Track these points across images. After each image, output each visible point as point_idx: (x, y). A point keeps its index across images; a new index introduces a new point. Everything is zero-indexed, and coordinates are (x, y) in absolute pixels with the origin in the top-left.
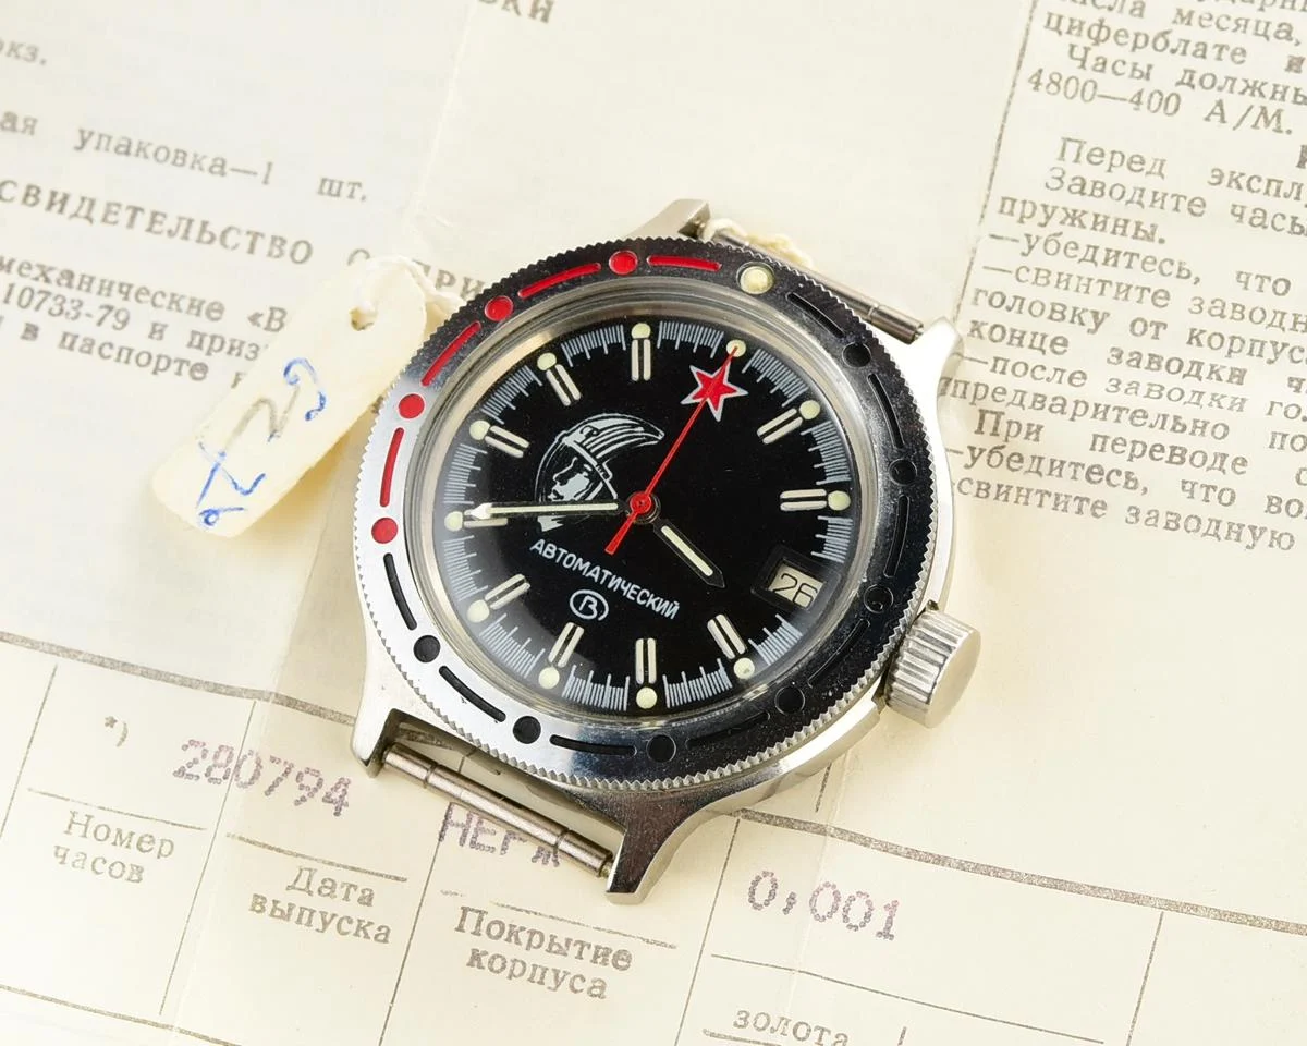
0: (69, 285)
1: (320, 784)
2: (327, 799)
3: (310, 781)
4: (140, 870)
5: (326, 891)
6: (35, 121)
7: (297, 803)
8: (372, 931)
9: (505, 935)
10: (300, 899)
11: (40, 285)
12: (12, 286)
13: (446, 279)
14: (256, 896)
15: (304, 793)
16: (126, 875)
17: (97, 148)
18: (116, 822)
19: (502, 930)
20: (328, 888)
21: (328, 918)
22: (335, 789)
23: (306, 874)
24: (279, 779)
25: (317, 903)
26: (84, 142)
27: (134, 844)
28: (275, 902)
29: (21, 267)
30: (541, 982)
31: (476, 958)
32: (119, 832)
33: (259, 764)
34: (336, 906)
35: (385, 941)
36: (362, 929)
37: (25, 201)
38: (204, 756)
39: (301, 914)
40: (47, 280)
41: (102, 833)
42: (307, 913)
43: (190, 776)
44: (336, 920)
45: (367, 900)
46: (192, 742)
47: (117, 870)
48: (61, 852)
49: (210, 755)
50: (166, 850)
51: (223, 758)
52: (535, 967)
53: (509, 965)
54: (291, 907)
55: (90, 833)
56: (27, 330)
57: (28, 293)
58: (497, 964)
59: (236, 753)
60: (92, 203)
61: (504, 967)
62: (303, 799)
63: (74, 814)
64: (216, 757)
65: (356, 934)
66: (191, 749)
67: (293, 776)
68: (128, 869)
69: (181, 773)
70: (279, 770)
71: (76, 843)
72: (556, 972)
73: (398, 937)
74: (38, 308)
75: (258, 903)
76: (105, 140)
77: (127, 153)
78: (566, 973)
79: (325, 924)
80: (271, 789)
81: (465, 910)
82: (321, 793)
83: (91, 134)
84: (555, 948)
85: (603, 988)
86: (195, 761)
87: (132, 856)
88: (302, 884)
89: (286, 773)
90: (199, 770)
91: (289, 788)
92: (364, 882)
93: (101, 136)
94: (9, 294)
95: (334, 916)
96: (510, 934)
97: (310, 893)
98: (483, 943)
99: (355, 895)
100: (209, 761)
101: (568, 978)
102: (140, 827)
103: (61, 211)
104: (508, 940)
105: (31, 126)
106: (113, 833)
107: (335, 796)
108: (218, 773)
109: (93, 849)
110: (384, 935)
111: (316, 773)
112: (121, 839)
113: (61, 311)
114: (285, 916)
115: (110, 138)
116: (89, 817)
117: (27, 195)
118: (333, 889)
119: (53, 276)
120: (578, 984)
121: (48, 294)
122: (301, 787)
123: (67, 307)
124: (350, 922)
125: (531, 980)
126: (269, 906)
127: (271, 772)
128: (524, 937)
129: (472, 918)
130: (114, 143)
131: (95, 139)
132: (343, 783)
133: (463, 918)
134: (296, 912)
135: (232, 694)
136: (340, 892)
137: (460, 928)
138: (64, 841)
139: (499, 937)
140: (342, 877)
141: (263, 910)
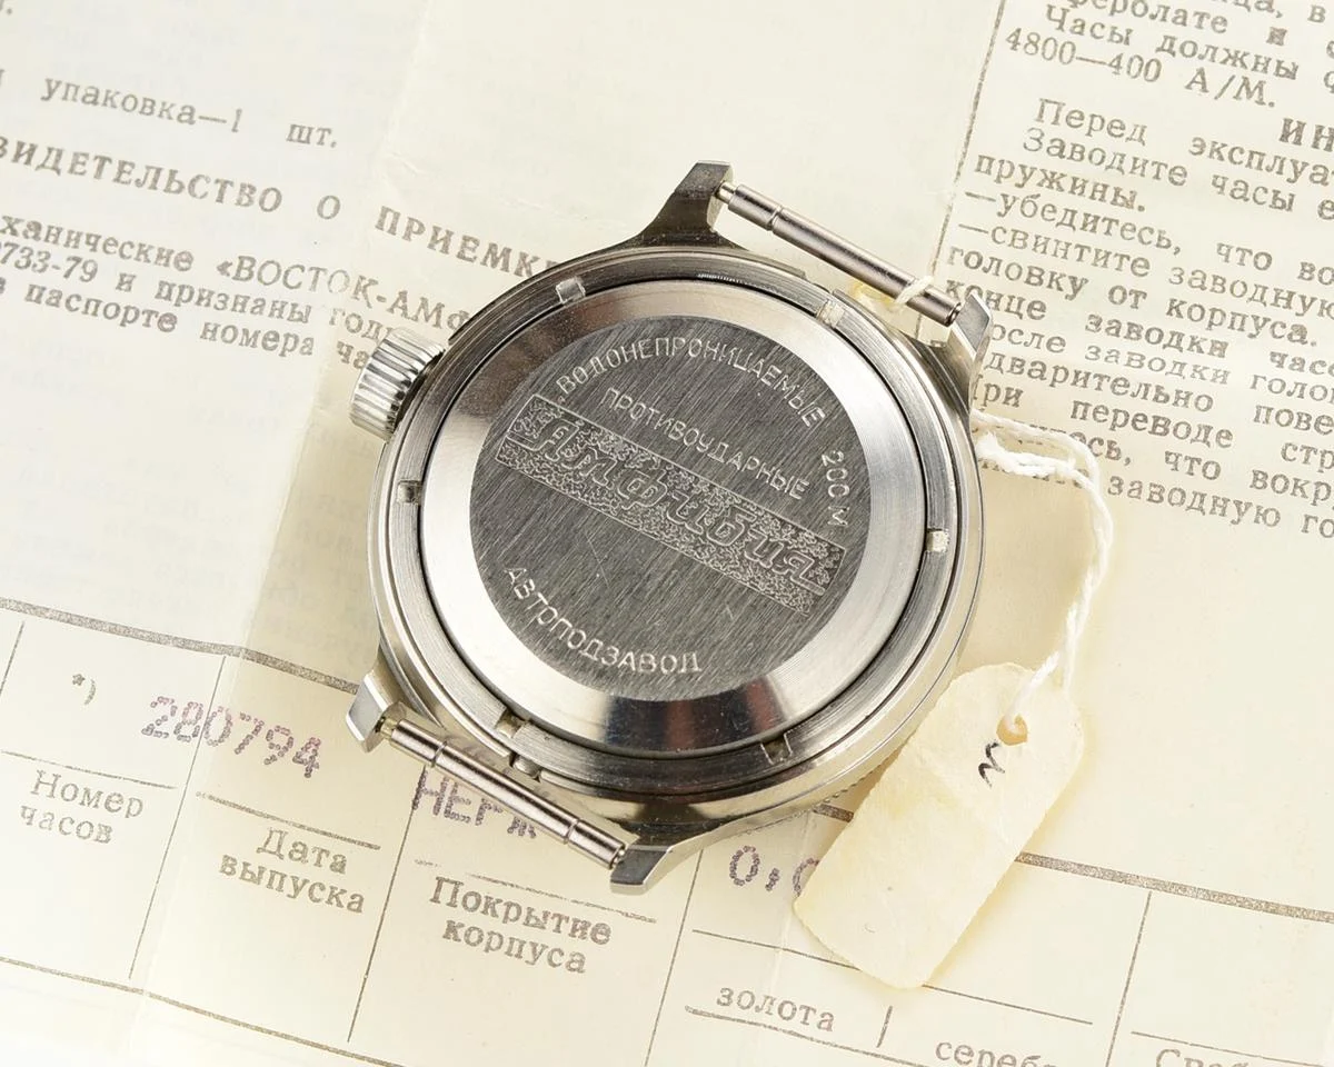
0: (36, 237)
1: (290, 742)
2: (297, 759)
3: (280, 739)
4: (108, 830)
5: (297, 855)
6: (2, 71)
7: (268, 762)
8: (345, 899)
9: (482, 907)
10: (271, 863)
11: (7, 238)
13: (416, 228)
14: (226, 858)
15: (275, 752)
16: (94, 835)
17: (65, 98)
18: (82, 781)
19: (478, 902)
20: (299, 851)
21: (300, 883)
22: (306, 749)
23: (276, 837)
24: (249, 737)
25: (288, 867)
26: (51, 92)
27: (101, 803)
28: (246, 864)
30: (519, 956)
31: (452, 929)
32: (87, 792)
33: (229, 722)
34: (307, 872)
35: (359, 910)
36: (334, 896)
38: (173, 714)
39: (272, 878)
40: (14, 233)
41: (69, 793)
42: (278, 878)
43: (159, 734)
44: (308, 886)
45: (339, 866)
46: (161, 699)
47: (85, 830)
48: (28, 813)
49: (179, 712)
50: (135, 809)
51: (192, 715)
52: (512, 940)
53: (486, 938)
54: (262, 870)
55: (58, 792)
58: (474, 937)
59: (205, 710)
60: (60, 154)
61: (480, 940)
62: (273, 758)
63: (41, 773)
64: (185, 714)
65: (329, 902)
66: (160, 705)
67: (263, 733)
68: (96, 829)
69: (149, 730)
70: (251, 726)
71: (42, 804)
72: (534, 945)
73: (373, 906)
74: (4, 261)
75: (228, 864)
76: (72, 89)
77: (95, 102)
78: (544, 947)
79: (297, 890)
80: (241, 747)
81: (440, 881)
82: (292, 753)
83: (58, 83)
84: (532, 921)
85: (582, 962)
86: (164, 719)
87: (99, 816)
88: (272, 846)
89: (256, 731)
90: (168, 727)
91: (259, 746)
92: (336, 847)
93: (68, 85)
95: (305, 882)
96: (487, 906)
97: (281, 857)
98: (459, 915)
99: (327, 861)
100: (178, 718)
101: (546, 952)
102: (108, 787)
103: (28, 162)
104: (484, 912)
106: (81, 793)
107: (306, 756)
108: (187, 730)
109: (61, 808)
110: (357, 904)
111: (286, 731)
112: (89, 798)
113: (28, 265)
114: (256, 880)
115: (77, 88)
116: (57, 777)
118: (304, 853)
119: (20, 228)
120: (556, 958)
121: (15, 246)
122: (272, 746)
123: (34, 259)
124: (323, 889)
125: (509, 954)
126: (239, 868)
127: (241, 730)
128: (500, 909)
129: (447, 889)
130: (81, 93)
131: (62, 89)
132: (314, 743)
133: (439, 889)
134: (266, 876)
135: (201, 650)
136: (312, 857)
137: (435, 900)
138: (31, 801)
139: (475, 909)
140: (313, 841)
141: (233, 872)
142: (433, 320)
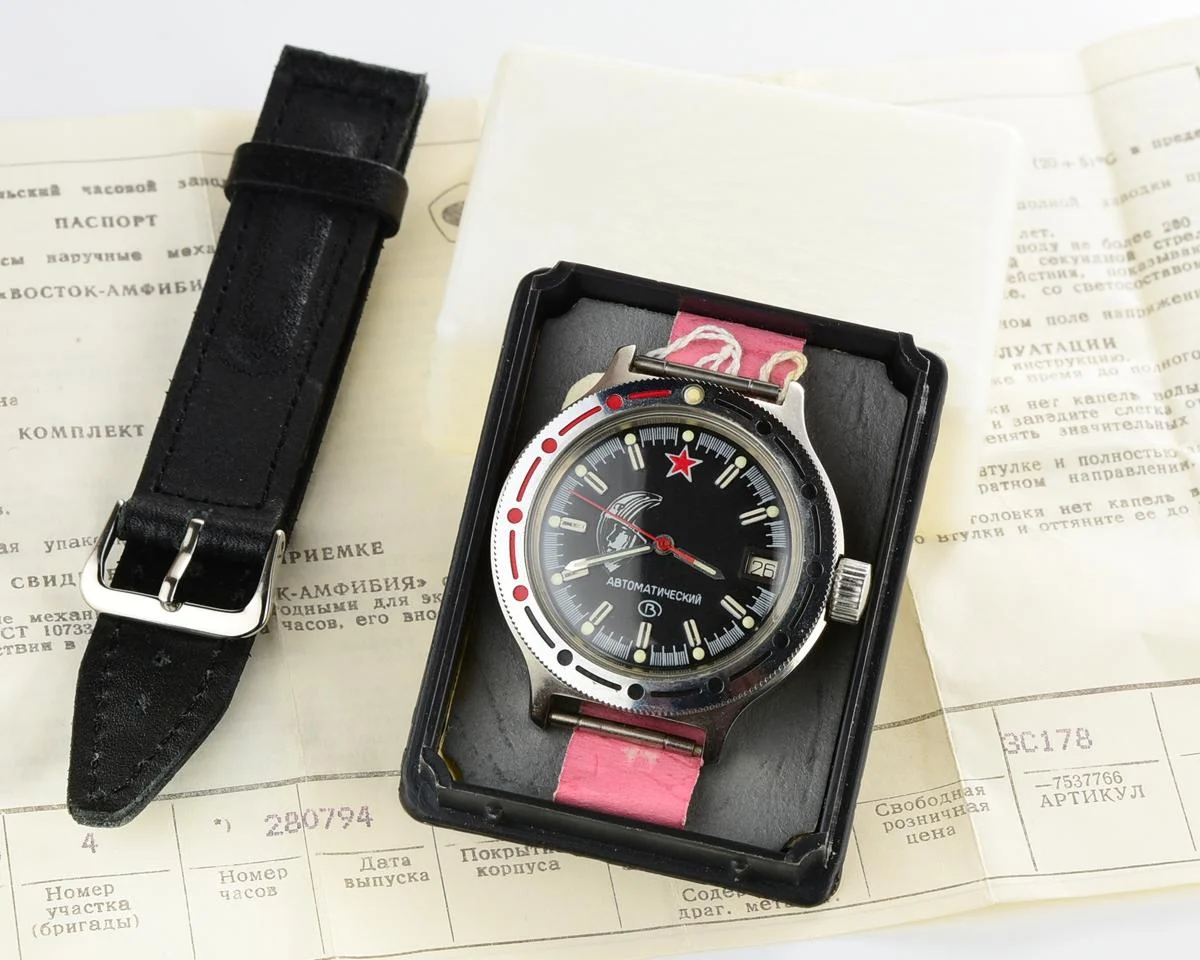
0: (78, 619)
1: (352, 813)
2: (359, 820)
3: (346, 814)
4: (273, 888)
5: (382, 866)
6: (17, 544)
7: (345, 827)
8: (418, 877)
9: (491, 856)
10: (371, 874)
11: (61, 623)
12: (46, 627)
13: (295, 555)
14: (346, 880)
15: (346, 821)
16: (267, 894)
17: (59, 548)
18: (246, 869)
19: (488, 854)
20: (383, 863)
21: (390, 878)
22: (362, 813)
23: (367, 861)
24: (329, 820)
25: (379, 873)
26: (50, 548)
27: (263, 877)
28: (358, 880)
29: (46, 617)
30: (522, 872)
31: (481, 872)
32: (252, 874)
33: (315, 815)
34: (391, 871)
35: (427, 879)
36: (411, 877)
37: (30, 585)
38: (280, 821)
39: (375, 882)
40: (64, 620)
41: (242, 877)
42: (377, 880)
43: (276, 834)
44: (395, 878)
45: (407, 862)
46: (269, 817)
47: (260, 892)
48: (224, 894)
49: (283, 819)
50: (283, 873)
51: (292, 819)
52: (515, 866)
53: (501, 869)
54: (367, 879)
55: (236, 879)
56: (67, 645)
57: (57, 628)
58: (494, 871)
59: (298, 813)
60: (70, 576)
61: (498, 871)
62: (347, 824)
63: (222, 873)
64: (287, 819)
65: (410, 881)
66: (270, 820)
67: (336, 813)
68: (266, 890)
69: (270, 833)
70: (327, 814)
71: (229, 887)
72: (528, 864)
73: (434, 874)
74: (67, 633)
75: (349, 883)
76: (61, 544)
77: (78, 546)
78: (533, 864)
79: (390, 882)
80: (327, 826)
81: (463, 851)
82: (355, 818)
83: (52, 542)
84: (521, 853)
85: (557, 864)
86: (276, 825)
87: (265, 883)
88: (367, 866)
89: (332, 814)
90: (281, 828)
91: (336, 821)
92: (401, 854)
93: (58, 542)
94: (47, 631)
95: (393, 876)
96: (494, 854)
97: (374, 869)
98: (481, 863)
99: (399, 863)
100: (284, 823)
101: (536, 866)
102: (263, 868)
103: (54, 584)
104: (494, 857)
105: (15, 548)
106: (249, 875)
107: (364, 817)
108: (293, 827)
109: (242, 886)
110: (425, 877)
111: (347, 809)
112: (254, 877)
113: (81, 632)
114: (367, 884)
115: (64, 542)
116: (231, 872)
117: (30, 582)
118: (385, 863)
119: (67, 617)
120: (542, 866)
121: (69, 626)
122: (343, 819)
123: (83, 628)
124: (403, 876)
125: (516, 872)
126: (355, 882)
127: (323, 817)
128: (501, 853)
129: (469, 854)
130: (67, 544)
131: (56, 544)
132: (364, 809)
133: (464, 855)
134: (371, 881)
135: (280, 785)
136: (391, 864)
137: (465, 860)
138: (224, 888)
139: (488, 857)
140: (387, 856)
141: (353, 885)
142: (326, 593)
